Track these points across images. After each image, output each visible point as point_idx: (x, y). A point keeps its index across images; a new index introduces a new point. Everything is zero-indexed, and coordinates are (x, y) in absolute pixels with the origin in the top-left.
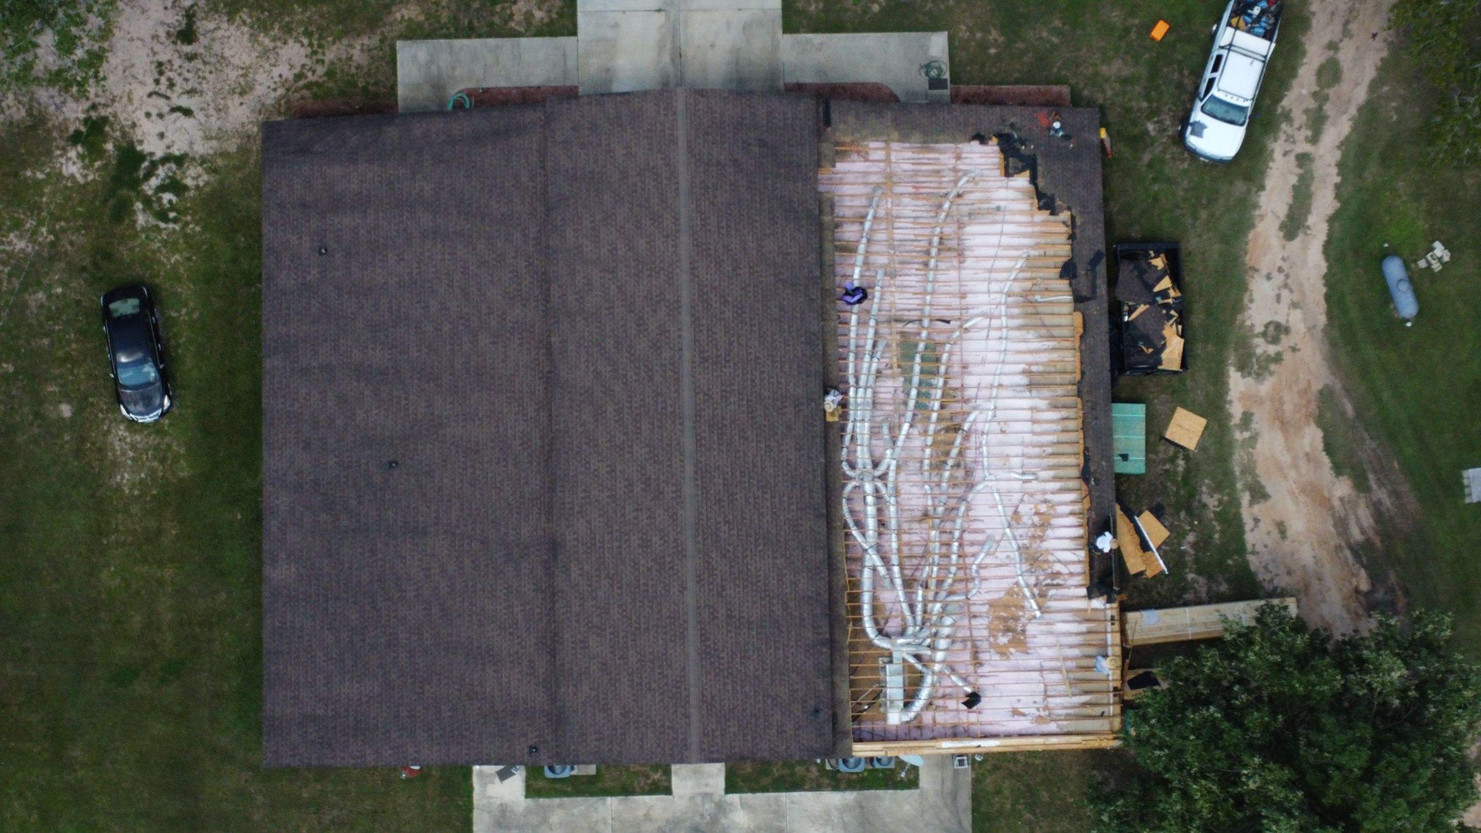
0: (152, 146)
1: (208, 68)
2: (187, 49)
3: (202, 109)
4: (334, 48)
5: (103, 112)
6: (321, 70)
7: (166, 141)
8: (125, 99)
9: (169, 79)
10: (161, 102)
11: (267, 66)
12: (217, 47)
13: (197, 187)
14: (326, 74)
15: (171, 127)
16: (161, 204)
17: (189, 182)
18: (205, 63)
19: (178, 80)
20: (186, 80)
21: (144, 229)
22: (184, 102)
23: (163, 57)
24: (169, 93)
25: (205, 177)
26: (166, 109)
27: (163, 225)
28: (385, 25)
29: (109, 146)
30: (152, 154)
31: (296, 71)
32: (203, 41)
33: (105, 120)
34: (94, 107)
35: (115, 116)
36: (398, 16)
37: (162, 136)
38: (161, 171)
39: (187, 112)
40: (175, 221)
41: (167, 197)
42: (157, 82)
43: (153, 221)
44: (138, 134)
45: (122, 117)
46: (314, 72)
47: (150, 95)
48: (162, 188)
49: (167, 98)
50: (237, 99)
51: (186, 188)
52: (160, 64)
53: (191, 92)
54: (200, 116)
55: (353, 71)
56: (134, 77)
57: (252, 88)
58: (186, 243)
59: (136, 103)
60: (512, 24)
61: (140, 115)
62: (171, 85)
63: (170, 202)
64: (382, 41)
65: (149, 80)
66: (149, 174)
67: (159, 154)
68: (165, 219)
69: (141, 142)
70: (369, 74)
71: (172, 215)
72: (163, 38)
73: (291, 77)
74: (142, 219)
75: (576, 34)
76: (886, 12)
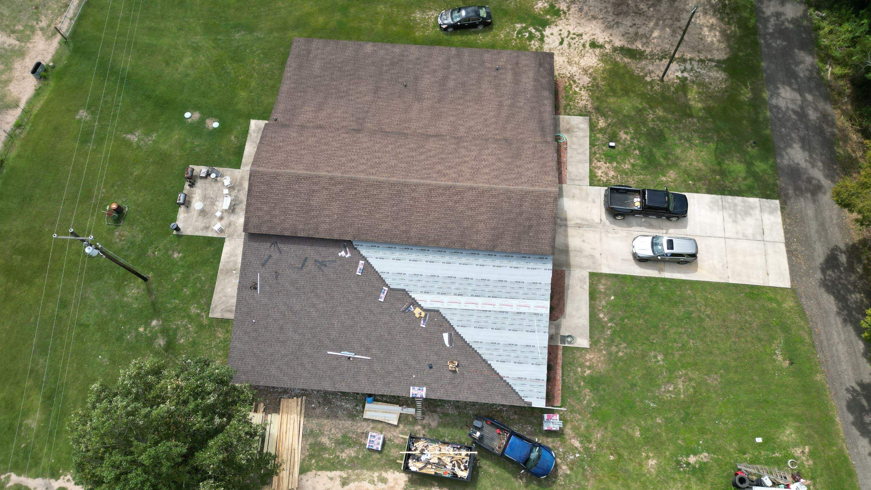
0: (547, 31)
1: (579, 51)
2: (588, 45)
3: (562, 48)
4: (587, 95)
5: (562, 16)
6: (577, 90)
7: (550, 36)
8: (567, 23)
9: (575, 38)
10: (566, 34)
11: (579, 71)
12: (588, 55)
13: (531, 45)
14: (575, 91)
15: (555, 38)
16: (524, 32)
17: (533, 42)
18: (581, 51)
19: (574, 41)
20: (575, 44)
21: (514, 27)
22: (566, 43)
23: (584, 36)
24: (569, 38)
25: (534, 48)
26: (563, 36)
27: (515, 32)
28: (596, 113)
29: (548, 17)
30: (545, 31)
31: (577, 81)
32: (591, 51)
33: (560, 16)
34: (565, 13)
35: (561, 19)
36: (600, 119)
37: (552, 34)
38: (538, 33)
39: (561, 43)
40: (517, 37)
41: (527, 35)
42: (574, 34)
43: (517, 29)
44: (553, 26)
45: (560, 22)
46: (577, 87)
47: (569, 31)
48: (530, 33)
49: (567, 37)
50: (566, 60)
51: (530, 41)
52: (581, 35)
53: (569, 45)
54: (560, 47)
55: (576, 101)
56: (576, 27)
57: (570, 65)
58: (508, 40)
59: (566, 27)
60: (595, 161)
61: (561, 28)
62: (573, 39)
63: (525, 35)
64: (589, 112)
65: (574, 32)
66: (537, 30)
67: (544, 33)
68: (518, 34)
69: (550, 28)
70: (575, 106)
71: (520, 36)
72: (593, 37)
73: (574, 79)
74: (518, 26)
75: (590, 185)
76: (599, 320)
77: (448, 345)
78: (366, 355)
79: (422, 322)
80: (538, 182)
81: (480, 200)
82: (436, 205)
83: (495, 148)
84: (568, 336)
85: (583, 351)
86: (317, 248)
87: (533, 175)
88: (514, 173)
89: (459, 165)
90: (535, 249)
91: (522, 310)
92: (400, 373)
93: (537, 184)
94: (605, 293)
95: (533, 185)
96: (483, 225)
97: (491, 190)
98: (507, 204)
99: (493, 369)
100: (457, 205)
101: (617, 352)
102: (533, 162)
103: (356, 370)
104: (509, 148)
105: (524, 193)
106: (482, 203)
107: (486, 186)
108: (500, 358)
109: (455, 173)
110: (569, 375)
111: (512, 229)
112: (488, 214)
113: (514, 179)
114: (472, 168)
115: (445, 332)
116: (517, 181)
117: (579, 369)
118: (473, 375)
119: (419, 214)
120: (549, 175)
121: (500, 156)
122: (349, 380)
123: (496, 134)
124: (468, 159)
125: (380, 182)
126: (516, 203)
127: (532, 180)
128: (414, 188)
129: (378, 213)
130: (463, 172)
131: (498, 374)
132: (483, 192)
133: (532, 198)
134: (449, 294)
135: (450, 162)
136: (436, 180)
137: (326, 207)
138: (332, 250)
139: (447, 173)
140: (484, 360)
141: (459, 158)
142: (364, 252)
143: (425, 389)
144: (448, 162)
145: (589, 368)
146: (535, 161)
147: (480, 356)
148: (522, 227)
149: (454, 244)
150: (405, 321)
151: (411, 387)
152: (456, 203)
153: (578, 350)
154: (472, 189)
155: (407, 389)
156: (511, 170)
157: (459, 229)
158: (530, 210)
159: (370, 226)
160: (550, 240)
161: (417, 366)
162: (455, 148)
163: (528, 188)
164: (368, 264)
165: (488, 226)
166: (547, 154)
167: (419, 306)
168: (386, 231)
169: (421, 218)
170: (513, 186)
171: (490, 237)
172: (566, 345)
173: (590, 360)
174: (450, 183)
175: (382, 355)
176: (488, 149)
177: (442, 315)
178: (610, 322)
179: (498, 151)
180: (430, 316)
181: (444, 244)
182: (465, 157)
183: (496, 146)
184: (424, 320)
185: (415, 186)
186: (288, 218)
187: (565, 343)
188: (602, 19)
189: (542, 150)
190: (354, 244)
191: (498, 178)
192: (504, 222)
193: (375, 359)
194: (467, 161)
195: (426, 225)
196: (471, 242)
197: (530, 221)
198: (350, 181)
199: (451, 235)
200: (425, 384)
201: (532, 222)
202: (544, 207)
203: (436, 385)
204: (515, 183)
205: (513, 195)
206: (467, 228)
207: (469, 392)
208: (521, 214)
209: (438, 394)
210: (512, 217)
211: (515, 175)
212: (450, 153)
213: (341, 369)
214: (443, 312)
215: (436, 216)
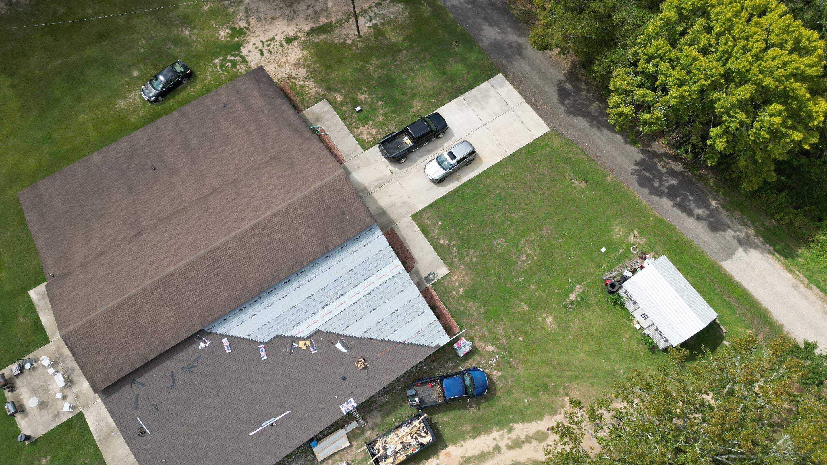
0: (244, 52)
1: (281, 52)
2: (284, 43)
3: (266, 58)
4: (311, 83)
5: (247, 32)
6: (301, 83)
7: (249, 54)
8: (255, 35)
9: (270, 44)
10: (261, 45)
11: (293, 67)
12: (290, 50)
13: (238, 70)
14: (301, 85)
15: (254, 53)
16: (226, 64)
17: (238, 67)
18: (282, 51)
19: (272, 46)
20: (273, 48)
21: (214, 64)
22: (265, 52)
23: (276, 38)
24: (265, 46)
25: (243, 71)
26: (259, 48)
27: (218, 68)
28: (329, 93)
29: (236, 39)
30: (242, 52)
31: (297, 77)
32: (290, 46)
33: (245, 34)
34: (247, 29)
35: (248, 35)
36: (335, 95)
37: (250, 52)
38: (237, 58)
39: (262, 54)
40: (222, 70)
41: (229, 64)
42: (267, 41)
43: (218, 64)
44: (246, 45)
45: (249, 38)
46: (299, 81)
47: (261, 41)
48: (231, 61)
49: (264, 46)
50: (276, 65)
51: (236, 68)
52: (274, 38)
53: (270, 52)
54: (264, 58)
55: (307, 92)
56: (265, 34)
57: (282, 67)
58: (217, 77)
59: (257, 39)
60: (355, 130)
61: (253, 42)
62: (269, 45)
63: (228, 65)
64: (323, 95)
65: (266, 39)
66: (234, 55)
67: (243, 54)
68: (221, 67)
69: (244, 47)
70: (309, 97)
71: (224, 68)
72: (284, 34)
73: (293, 76)
74: (217, 61)
75: (365, 151)
76: (442, 246)
77: (346, 351)
78: (284, 412)
79: (312, 349)
80: (324, 174)
81: (288, 219)
82: (255, 248)
83: (270, 170)
84: (430, 275)
85: (448, 277)
86: (175, 357)
87: (316, 171)
88: (300, 180)
89: (250, 203)
90: (359, 227)
91: (383, 280)
92: (323, 403)
93: (324, 176)
94: (432, 224)
95: (322, 179)
96: (305, 237)
97: (291, 205)
98: (312, 207)
99: (394, 342)
100: (272, 236)
101: (471, 260)
102: (308, 161)
103: (285, 430)
104: (280, 162)
105: (319, 190)
106: (292, 220)
107: (285, 204)
108: (392, 330)
109: (250, 212)
110: (450, 303)
111: (330, 224)
112: (303, 225)
113: (303, 185)
114: (262, 198)
115: (336, 343)
116: (307, 185)
117: (454, 293)
118: (382, 358)
119: (245, 266)
120: (328, 163)
121: (279, 174)
122: (285, 442)
123: (262, 158)
124: (254, 193)
125: (191, 263)
126: (319, 202)
127: (318, 176)
128: (225, 247)
129: (209, 289)
130: (257, 206)
131: (399, 343)
132: (286, 211)
133: (328, 190)
134: (318, 311)
135: (240, 205)
136: (239, 229)
137: (159, 317)
138: (190, 349)
139: (245, 217)
140: (382, 341)
141: (245, 198)
142: (220, 330)
143: (352, 399)
144: (238, 207)
145: (460, 286)
146: (309, 160)
147: (376, 340)
148: (337, 218)
149: (293, 269)
150: (297, 360)
151: (340, 407)
152: (269, 235)
153: (443, 280)
154: (275, 215)
155: (338, 411)
156: (295, 179)
157: (288, 254)
158: (333, 200)
159: (209, 306)
160: (365, 212)
161: (333, 387)
162: (236, 192)
163: (319, 184)
164: (231, 338)
165: (309, 235)
166: (315, 147)
167: (300, 339)
168: (226, 299)
169: (249, 268)
170: (306, 190)
171: (318, 243)
172: (433, 282)
173: (457, 280)
174: (253, 223)
175: (298, 401)
176: (264, 175)
177: (324, 332)
178: (451, 242)
179: (274, 171)
180: (314, 340)
181: (284, 275)
182: (250, 193)
183: (269, 168)
184: (313, 347)
185: (224, 245)
186: (129, 352)
187: (431, 282)
188: (280, 16)
189: (309, 147)
190: (206, 330)
191: (290, 193)
192: (320, 224)
193: (294, 408)
194: (254, 196)
195: (257, 270)
196: (305, 257)
197: (340, 208)
198: (163, 281)
199: (284, 263)
200: (350, 396)
201: (341, 209)
202: (342, 190)
203: (359, 389)
204: (306, 187)
205: (312, 197)
206: (293, 248)
207: (387, 374)
208: (329, 207)
209: (365, 394)
210: (323, 215)
211: (302, 181)
212: (235, 198)
213: (271, 439)
214: (322, 329)
215: (261, 256)
